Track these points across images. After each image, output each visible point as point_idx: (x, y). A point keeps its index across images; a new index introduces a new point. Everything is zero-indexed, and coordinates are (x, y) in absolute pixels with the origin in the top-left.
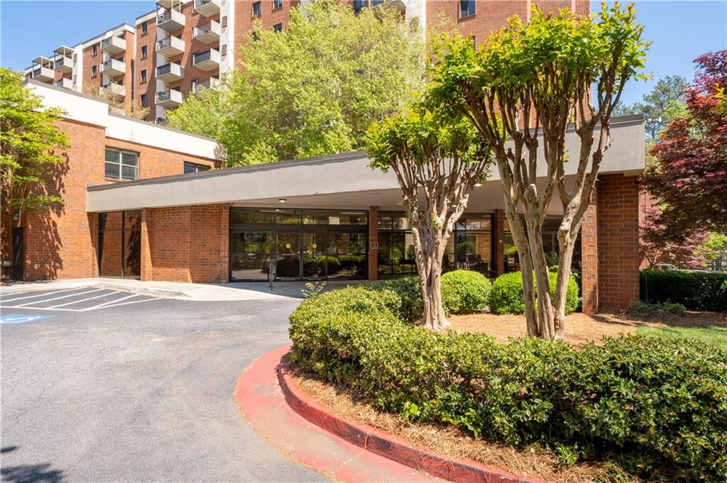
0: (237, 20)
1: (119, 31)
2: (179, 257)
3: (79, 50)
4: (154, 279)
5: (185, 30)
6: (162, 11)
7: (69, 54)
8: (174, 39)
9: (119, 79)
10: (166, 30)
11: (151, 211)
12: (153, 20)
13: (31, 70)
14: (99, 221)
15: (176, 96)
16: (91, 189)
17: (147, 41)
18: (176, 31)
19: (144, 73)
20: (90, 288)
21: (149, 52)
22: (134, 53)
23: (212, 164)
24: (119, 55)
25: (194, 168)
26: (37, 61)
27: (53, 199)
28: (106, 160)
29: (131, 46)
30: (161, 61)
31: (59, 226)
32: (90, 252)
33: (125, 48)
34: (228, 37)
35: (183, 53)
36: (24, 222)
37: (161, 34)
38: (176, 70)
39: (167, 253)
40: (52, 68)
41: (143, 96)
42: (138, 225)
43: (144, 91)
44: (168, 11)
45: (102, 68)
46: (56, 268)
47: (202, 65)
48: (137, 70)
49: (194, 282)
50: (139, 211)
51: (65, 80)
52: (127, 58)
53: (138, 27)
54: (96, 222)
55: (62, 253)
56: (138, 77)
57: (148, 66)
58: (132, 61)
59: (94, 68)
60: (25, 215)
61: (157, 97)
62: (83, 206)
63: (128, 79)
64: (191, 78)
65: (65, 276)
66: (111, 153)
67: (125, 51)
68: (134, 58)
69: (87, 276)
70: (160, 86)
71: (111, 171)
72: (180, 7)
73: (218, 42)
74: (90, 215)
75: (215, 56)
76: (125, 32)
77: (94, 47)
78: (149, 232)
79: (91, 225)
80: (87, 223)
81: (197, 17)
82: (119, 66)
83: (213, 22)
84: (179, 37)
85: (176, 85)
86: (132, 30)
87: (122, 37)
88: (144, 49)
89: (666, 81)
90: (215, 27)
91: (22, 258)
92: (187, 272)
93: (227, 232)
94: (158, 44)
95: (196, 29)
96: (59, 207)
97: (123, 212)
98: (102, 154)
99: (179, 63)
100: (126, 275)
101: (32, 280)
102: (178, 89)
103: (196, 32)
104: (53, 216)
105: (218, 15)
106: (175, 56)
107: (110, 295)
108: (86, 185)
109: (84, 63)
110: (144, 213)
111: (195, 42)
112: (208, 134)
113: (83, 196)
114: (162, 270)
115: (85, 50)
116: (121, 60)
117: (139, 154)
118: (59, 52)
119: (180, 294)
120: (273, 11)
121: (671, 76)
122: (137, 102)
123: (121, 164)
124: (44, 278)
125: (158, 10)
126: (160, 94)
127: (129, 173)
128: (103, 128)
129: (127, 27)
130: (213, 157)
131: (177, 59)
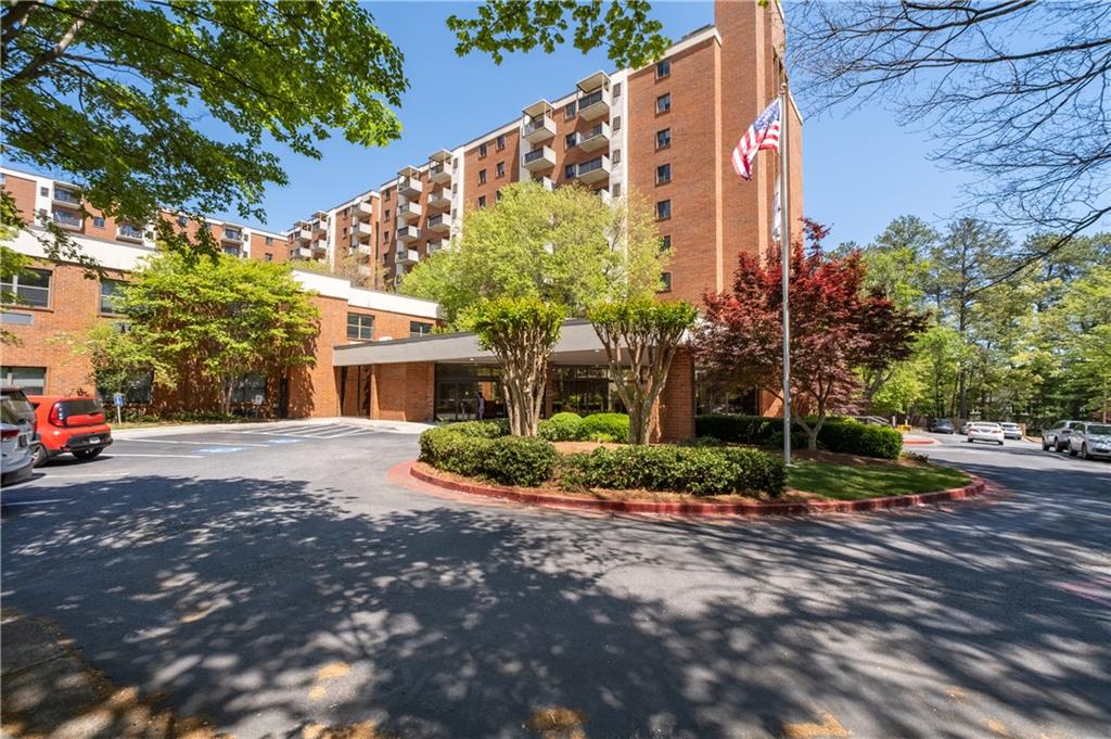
0: (466, 187)
1: (366, 198)
2: (398, 402)
3: (332, 214)
4: (380, 419)
5: (422, 196)
6: (402, 179)
7: (324, 218)
8: (412, 205)
9: (365, 240)
10: (406, 196)
11: (379, 366)
12: (395, 187)
13: (292, 232)
14: (342, 373)
15: (413, 256)
16: (336, 348)
17: (390, 206)
18: (414, 197)
19: (386, 234)
20: (334, 425)
21: (391, 215)
22: (379, 216)
23: (434, 322)
24: (366, 219)
25: (419, 328)
26: (298, 225)
27: (309, 358)
28: (349, 323)
29: (375, 210)
30: (401, 225)
31: (313, 377)
32: (335, 397)
33: (370, 212)
34: (458, 201)
35: (419, 217)
36: (289, 375)
37: (402, 200)
38: (413, 232)
39: (390, 399)
40: (310, 230)
41: (385, 255)
42: (369, 377)
43: (386, 251)
44: (408, 179)
45: (351, 230)
46: (309, 410)
47: (435, 227)
48: (381, 232)
49: (408, 420)
50: (370, 366)
51: (321, 241)
52: (373, 221)
53: (383, 193)
54: (339, 374)
55: (314, 398)
56: (382, 237)
57: (390, 229)
58: (377, 223)
59: (345, 230)
60: (289, 368)
61: (397, 256)
62: (331, 362)
63: (373, 240)
64: (426, 239)
65: (316, 416)
66: (352, 318)
67: (370, 215)
68: (379, 221)
69: (333, 416)
70: (400, 247)
71: (352, 333)
72: (417, 176)
73: (449, 206)
74: (336, 368)
75: (446, 219)
76: (371, 197)
77: (346, 211)
78: (377, 382)
79: (336, 375)
80: (333, 375)
81: (432, 184)
82: (366, 229)
83: (445, 189)
84: (417, 202)
85: (413, 245)
86: (378, 195)
87: (369, 202)
88: (387, 213)
89: (900, 221)
90: (447, 194)
91: (287, 403)
92: (403, 414)
93: (433, 382)
94: (398, 209)
95: (430, 196)
96: (312, 364)
97: (359, 366)
98: (345, 320)
99: (416, 225)
100: (360, 415)
101: (293, 418)
102: (415, 249)
103: (430, 199)
104: (309, 369)
105: (450, 182)
106: (413, 219)
107: (346, 429)
108: (333, 345)
109: (337, 226)
110: (373, 368)
111: (430, 207)
112: (433, 296)
113: (331, 354)
114: (385, 413)
115: (338, 214)
116: (368, 222)
117: (374, 317)
118: (316, 216)
119: (393, 429)
120: (497, 178)
121: (905, 216)
122: (381, 260)
123: (360, 326)
124: (301, 417)
125: (398, 178)
126: (400, 253)
127: (366, 334)
128: (346, 300)
129: (373, 194)
130: (435, 316)
131: (414, 221)
